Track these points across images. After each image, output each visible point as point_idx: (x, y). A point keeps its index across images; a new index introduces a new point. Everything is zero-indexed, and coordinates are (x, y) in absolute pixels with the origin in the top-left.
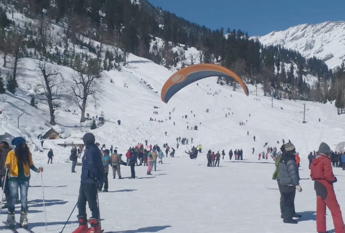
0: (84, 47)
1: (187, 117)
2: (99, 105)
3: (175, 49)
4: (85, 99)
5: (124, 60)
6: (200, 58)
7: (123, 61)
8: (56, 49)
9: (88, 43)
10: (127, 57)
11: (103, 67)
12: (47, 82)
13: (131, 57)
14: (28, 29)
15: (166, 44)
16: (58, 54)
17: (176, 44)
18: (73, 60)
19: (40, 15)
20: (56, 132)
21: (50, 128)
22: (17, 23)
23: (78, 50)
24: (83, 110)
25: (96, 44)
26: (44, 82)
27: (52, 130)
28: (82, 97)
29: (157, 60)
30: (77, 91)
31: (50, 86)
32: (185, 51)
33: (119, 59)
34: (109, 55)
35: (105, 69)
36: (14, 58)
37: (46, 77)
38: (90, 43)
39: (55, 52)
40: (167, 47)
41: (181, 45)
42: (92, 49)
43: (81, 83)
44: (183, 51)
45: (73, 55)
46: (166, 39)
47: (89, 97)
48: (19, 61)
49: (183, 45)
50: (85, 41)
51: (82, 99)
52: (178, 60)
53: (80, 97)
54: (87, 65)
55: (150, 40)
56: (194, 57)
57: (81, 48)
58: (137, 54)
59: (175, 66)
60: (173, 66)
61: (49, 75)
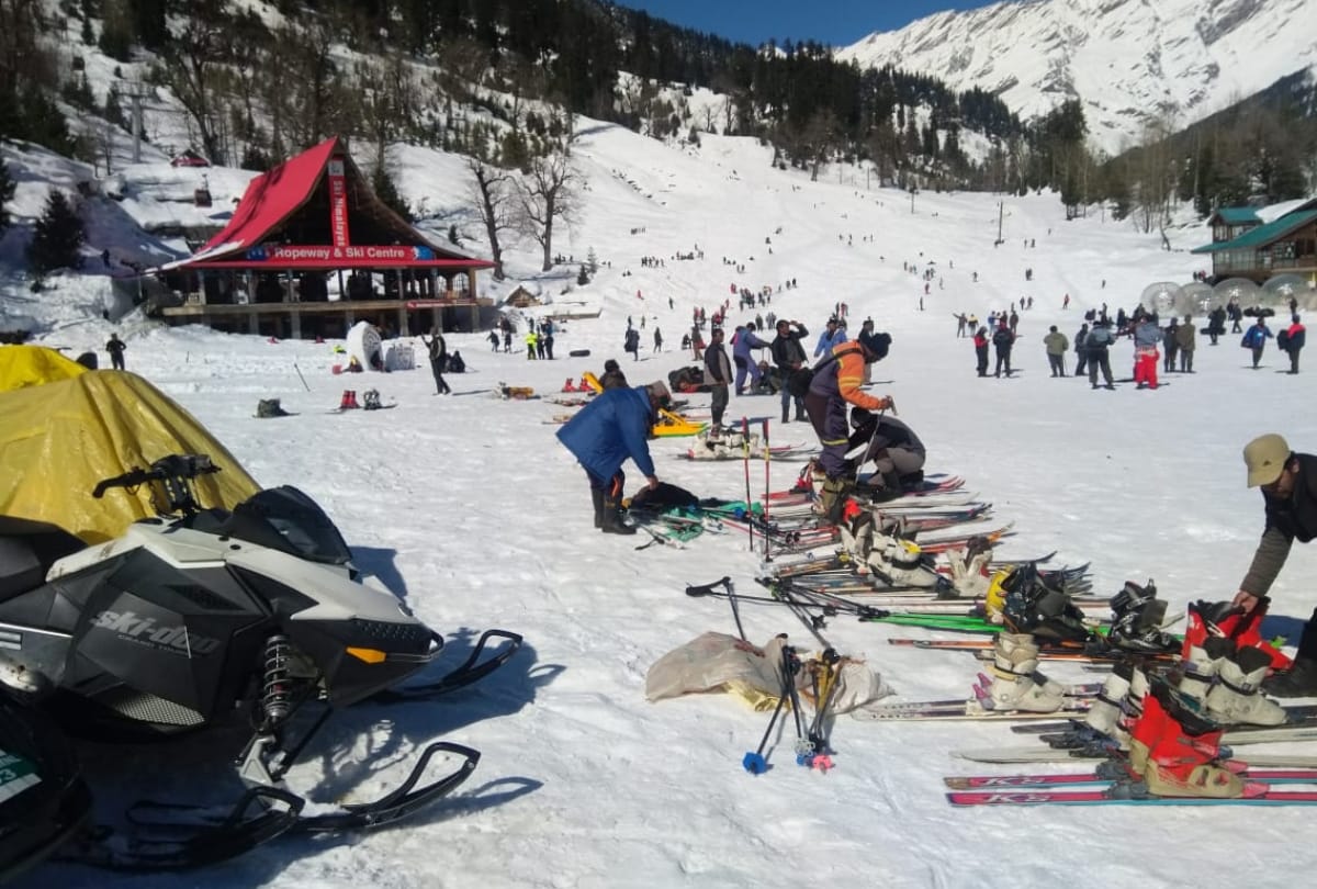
0: (481, 108)
3: (666, 95)
4: (549, 224)
5: (568, 130)
6: (726, 114)
7: (566, 133)
8: (430, 117)
9: (486, 98)
10: (574, 124)
11: (533, 150)
12: (487, 195)
13: (583, 122)
14: (363, 78)
15: (645, 84)
16: (436, 126)
17: (665, 82)
18: (469, 139)
19: (375, 44)
20: (528, 294)
21: (517, 287)
22: (340, 68)
23: (474, 117)
24: (547, 248)
25: (509, 98)
26: (481, 197)
27: (521, 290)
28: (544, 219)
29: (632, 123)
30: (534, 208)
31: (492, 203)
32: (689, 98)
33: (557, 129)
34: (534, 122)
35: (538, 153)
36: (377, 145)
37: (484, 186)
38: (490, 98)
39: (430, 123)
40: (649, 92)
41: (677, 85)
42: (498, 112)
43: (539, 191)
44: (684, 97)
45: (467, 126)
46: (644, 74)
47: (556, 219)
48: (387, 151)
49: (682, 85)
50: (480, 95)
51: (543, 224)
52: (676, 122)
53: (539, 220)
54: (500, 147)
55: (614, 81)
56: (713, 110)
57: (476, 110)
58: (591, 116)
59: (675, 134)
60: (671, 135)
61: (491, 181)
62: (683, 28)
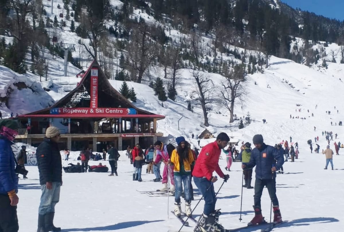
0: (230, 54)
1: (331, 113)
2: (245, 106)
3: (315, 47)
4: (233, 101)
5: (266, 63)
6: (341, 53)
7: (265, 64)
8: (207, 59)
9: (233, 50)
10: (268, 60)
12: (201, 89)
13: (273, 59)
14: (182, 43)
15: (307, 42)
16: (208, 63)
17: (316, 41)
18: (222, 67)
19: (192, 30)
20: (209, 133)
21: (205, 129)
22: (173, 39)
23: (225, 58)
24: (232, 112)
25: (241, 50)
26: (198, 89)
27: (206, 131)
29: (298, 59)
30: (226, 95)
31: (203, 92)
32: (326, 48)
33: (262, 62)
34: (252, 60)
36: (173, 70)
37: (199, 84)
38: (235, 50)
39: (206, 61)
40: (308, 46)
41: (321, 42)
42: (237, 56)
43: (229, 87)
44: (324, 47)
45: (222, 63)
46: (306, 38)
47: (237, 99)
48: (177, 72)
49: (324, 42)
50: (230, 49)
51: (230, 101)
52: (319, 57)
53: (228, 100)
54: (234, 71)
55: (290, 41)
56: (335, 52)
57: (228, 55)
58: (278, 56)
59: (316, 63)
60: (314, 63)
61: (202, 82)
62: (331, 19)
